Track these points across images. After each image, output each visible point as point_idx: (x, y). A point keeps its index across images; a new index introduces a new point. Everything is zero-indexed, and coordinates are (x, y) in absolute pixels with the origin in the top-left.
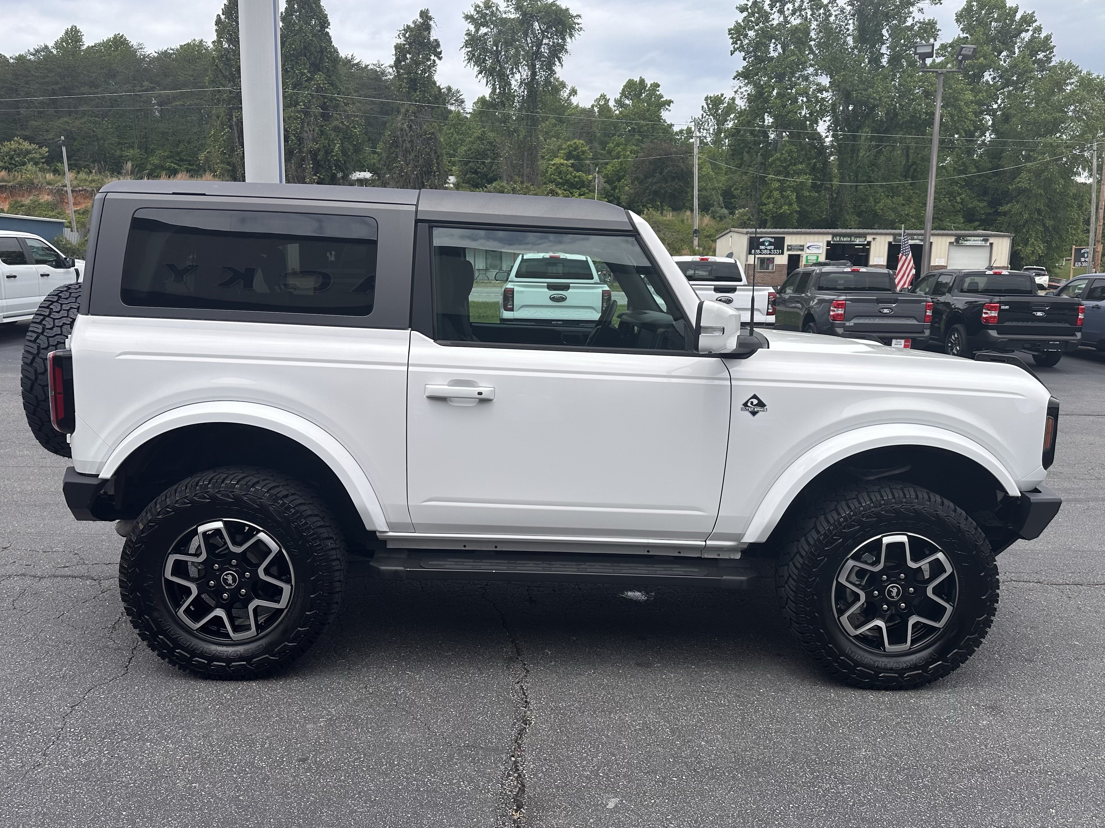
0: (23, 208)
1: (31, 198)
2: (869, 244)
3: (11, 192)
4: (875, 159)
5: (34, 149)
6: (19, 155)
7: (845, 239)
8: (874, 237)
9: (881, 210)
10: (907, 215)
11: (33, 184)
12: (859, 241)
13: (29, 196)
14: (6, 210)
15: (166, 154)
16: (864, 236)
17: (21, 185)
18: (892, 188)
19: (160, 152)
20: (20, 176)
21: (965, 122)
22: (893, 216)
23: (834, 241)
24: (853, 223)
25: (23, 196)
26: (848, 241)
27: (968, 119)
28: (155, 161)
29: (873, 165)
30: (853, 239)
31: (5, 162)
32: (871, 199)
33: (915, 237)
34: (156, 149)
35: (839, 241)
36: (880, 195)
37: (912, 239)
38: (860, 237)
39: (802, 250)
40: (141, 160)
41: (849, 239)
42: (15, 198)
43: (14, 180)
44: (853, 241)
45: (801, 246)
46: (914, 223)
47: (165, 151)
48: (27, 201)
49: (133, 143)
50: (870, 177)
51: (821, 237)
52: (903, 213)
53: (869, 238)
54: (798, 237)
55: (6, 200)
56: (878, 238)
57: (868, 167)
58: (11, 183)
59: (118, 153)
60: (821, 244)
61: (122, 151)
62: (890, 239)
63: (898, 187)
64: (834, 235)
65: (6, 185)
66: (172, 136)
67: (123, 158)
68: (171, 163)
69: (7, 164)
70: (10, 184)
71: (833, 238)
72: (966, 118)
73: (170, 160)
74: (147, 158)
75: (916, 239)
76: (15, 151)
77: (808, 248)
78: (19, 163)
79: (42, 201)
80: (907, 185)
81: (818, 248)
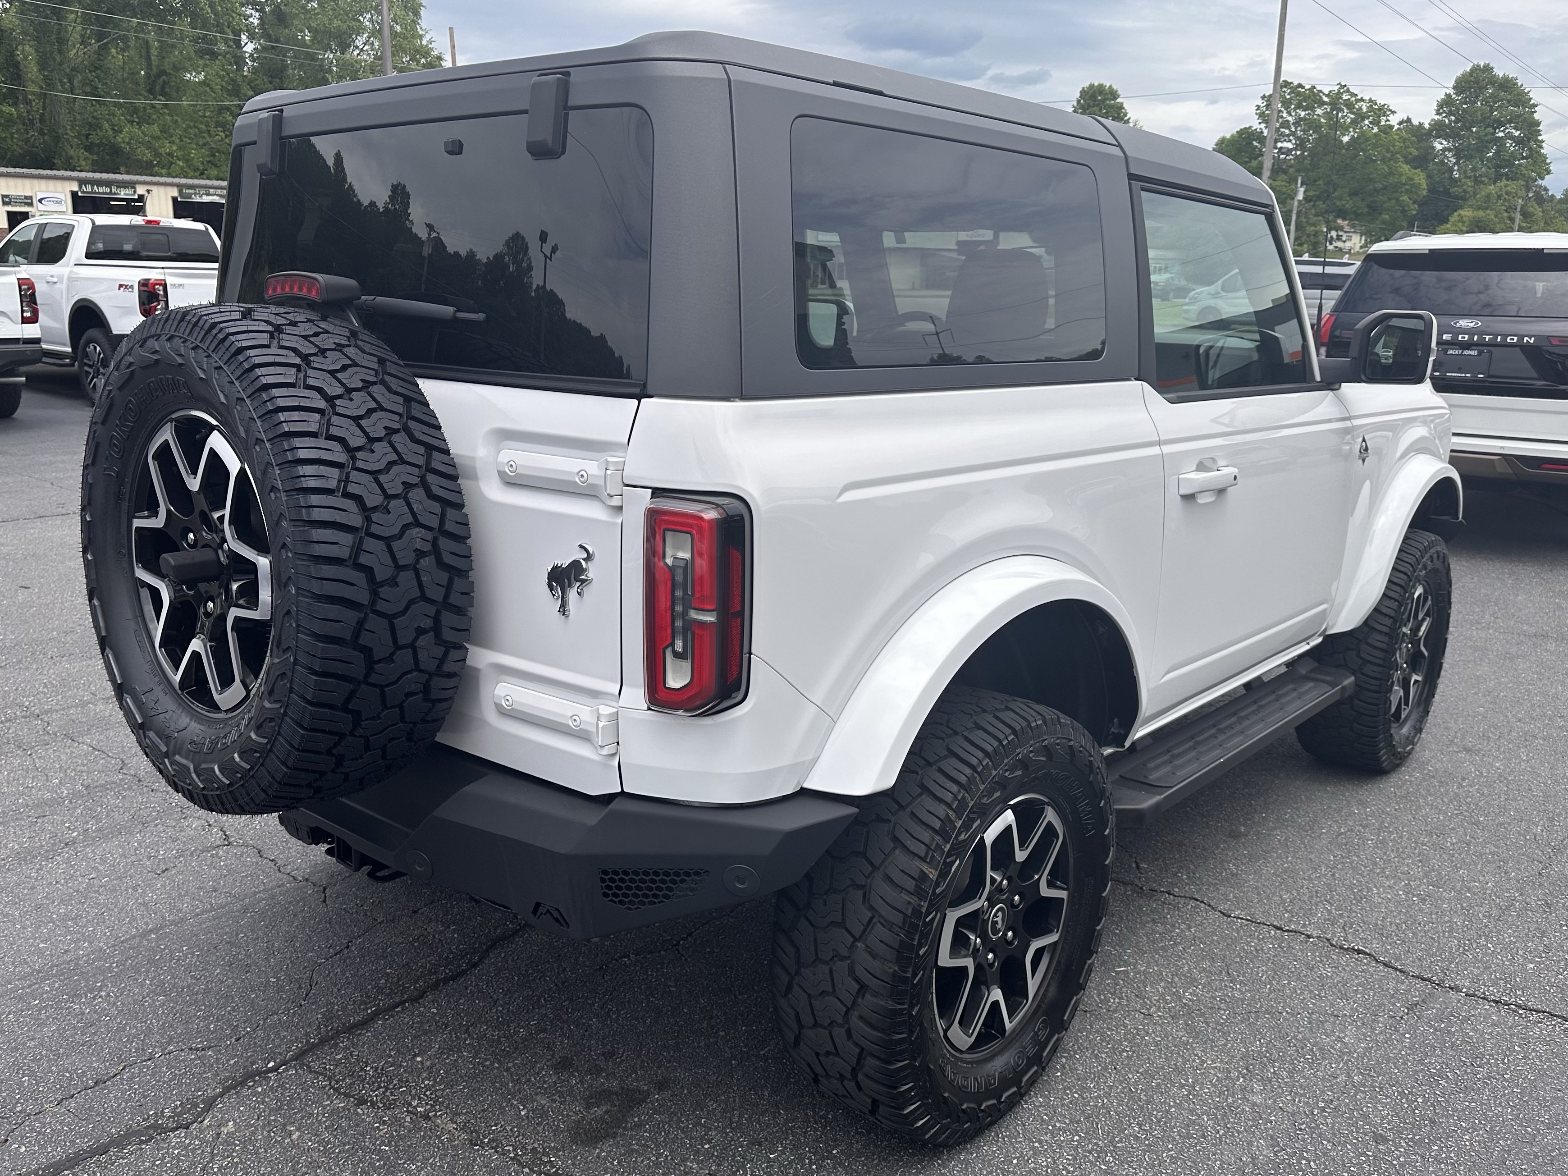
2: (141, 198)
4: (99, 59)
7: (101, 190)
8: (149, 188)
9: (128, 143)
10: (170, 154)
12: (125, 194)
16: (132, 185)
18: (135, 110)
21: (233, 17)
22: (148, 155)
23: (83, 192)
24: (84, 163)
26: (106, 193)
27: (235, 13)
29: (97, 68)
30: (114, 190)
32: (106, 125)
33: (212, 191)
35: (92, 192)
36: (119, 120)
37: (208, 194)
38: (125, 187)
39: (31, 204)
41: (108, 190)
44: (115, 194)
45: (26, 197)
46: (182, 168)
50: (96, 88)
51: (59, 184)
52: (162, 151)
53: (141, 190)
54: (19, 182)
56: (154, 189)
57: (91, 72)
60: (62, 196)
62: (175, 192)
63: (145, 108)
64: (82, 182)
71: (80, 187)
72: (233, 11)
75: (213, 195)
77: (40, 201)
80: (158, 106)
81: (57, 202)
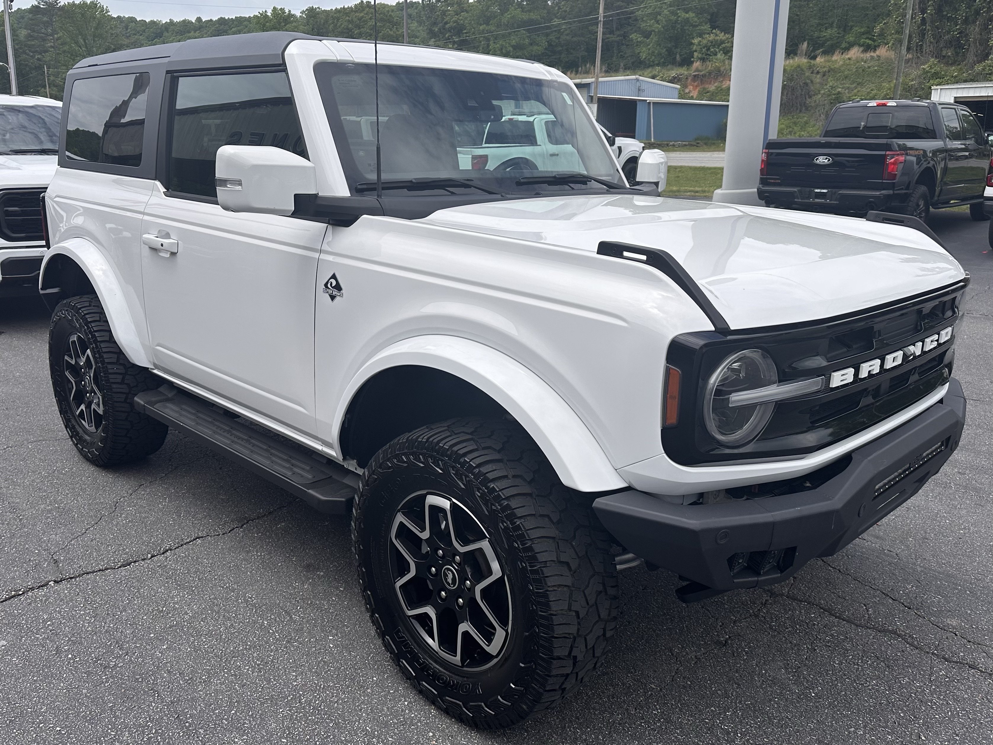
0: (708, 94)
1: (716, 84)
3: (702, 80)
5: (727, 38)
6: (714, 46)
11: (719, 71)
13: (714, 83)
14: (695, 97)
15: (862, 30)
17: (710, 73)
19: (857, 29)
20: (710, 65)
25: (710, 83)
28: (851, 39)
31: (703, 54)
34: (853, 26)
40: (838, 39)
42: (703, 86)
43: (706, 69)
47: (862, 27)
48: (712, 88)
49: (833, 23)
55: (696, 88)
58: (703, 73)
59: (816, 34)
61: (820, 31)
65: (698, 75)
66: (871, 11)
67: (821, 39)
68: (865, 39)
69: (704, 56)
70: (701, 73)
73: (865, 36)
74: (844, 36)
76: (712, 42)
78: (713, 53)
79: (724, 86)
